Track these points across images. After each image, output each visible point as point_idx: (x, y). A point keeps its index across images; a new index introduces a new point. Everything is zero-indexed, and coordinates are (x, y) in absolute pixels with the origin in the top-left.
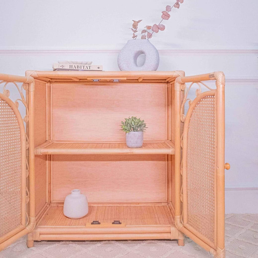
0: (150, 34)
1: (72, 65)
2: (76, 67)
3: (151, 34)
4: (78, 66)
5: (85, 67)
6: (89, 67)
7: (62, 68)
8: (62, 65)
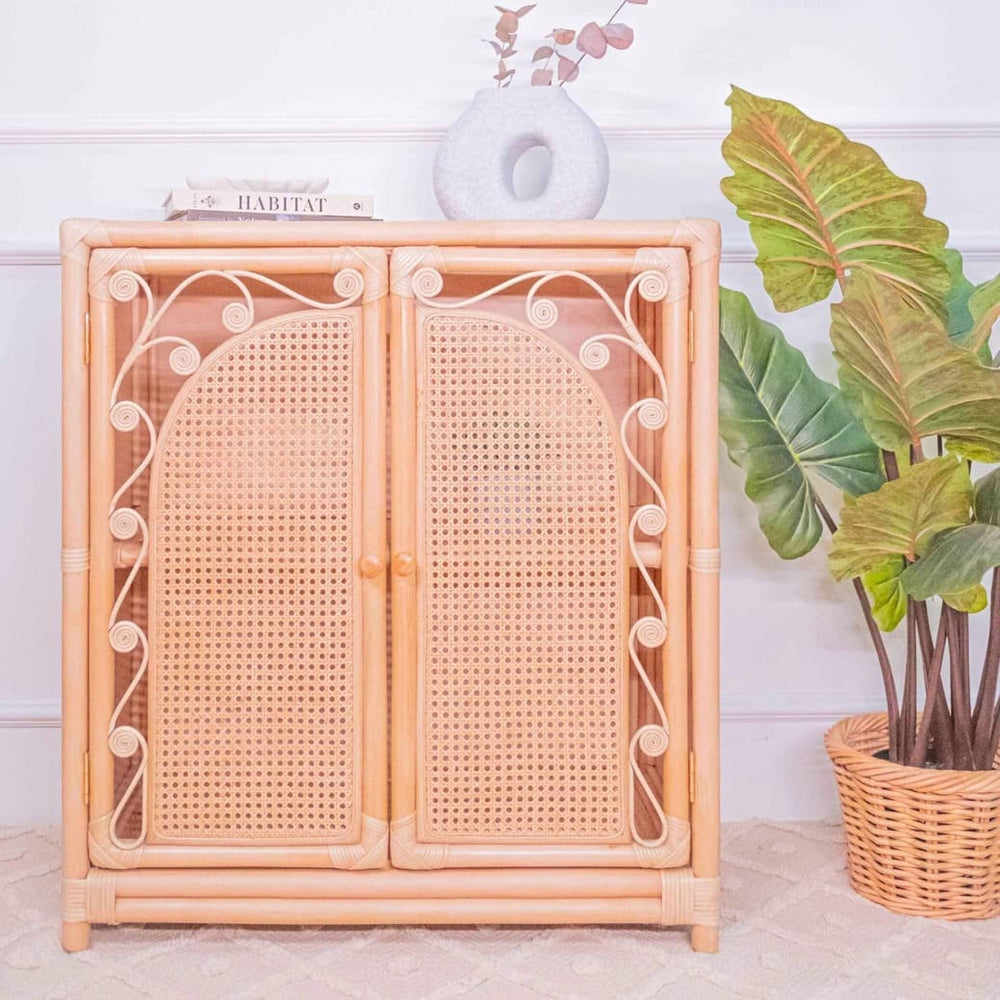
0: (571, 63)
1: (248, 198)
2: (267, 205)
3: (576, 65)
4: (274, 200)
5: (302, 205)
6: (318, 201)
7: (210, 206)
8: (206, 196)
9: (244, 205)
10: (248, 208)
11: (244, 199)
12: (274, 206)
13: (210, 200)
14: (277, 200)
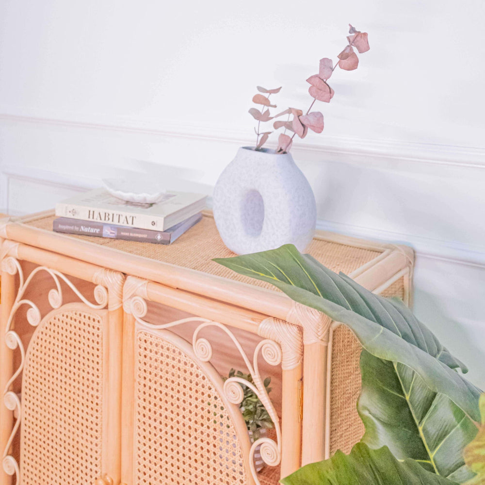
0: (288, 137)
1: (93, 212)
2: (103, 218)
3: (291, 140)
4: (107, 215)
5: (123, 219)
6: (132, 218)
7: (73, 215)
8: (72, 209)
9: (91, 216)
10: (93, 218)
11: (91, 213)
12: (107, 218)
13: (74, 211)
14: (109, 215)
